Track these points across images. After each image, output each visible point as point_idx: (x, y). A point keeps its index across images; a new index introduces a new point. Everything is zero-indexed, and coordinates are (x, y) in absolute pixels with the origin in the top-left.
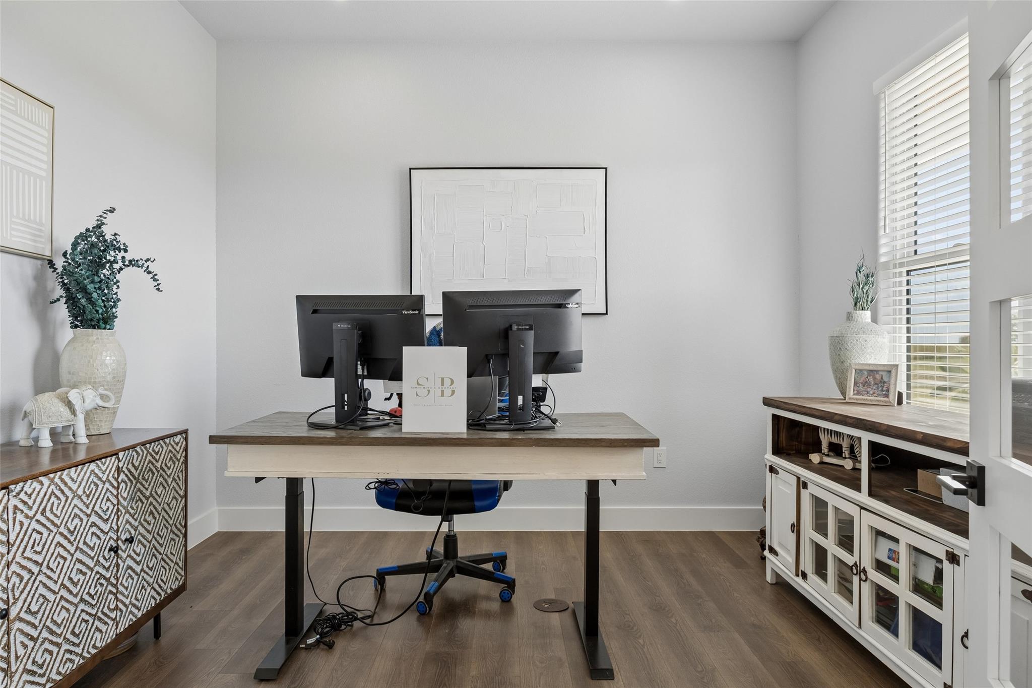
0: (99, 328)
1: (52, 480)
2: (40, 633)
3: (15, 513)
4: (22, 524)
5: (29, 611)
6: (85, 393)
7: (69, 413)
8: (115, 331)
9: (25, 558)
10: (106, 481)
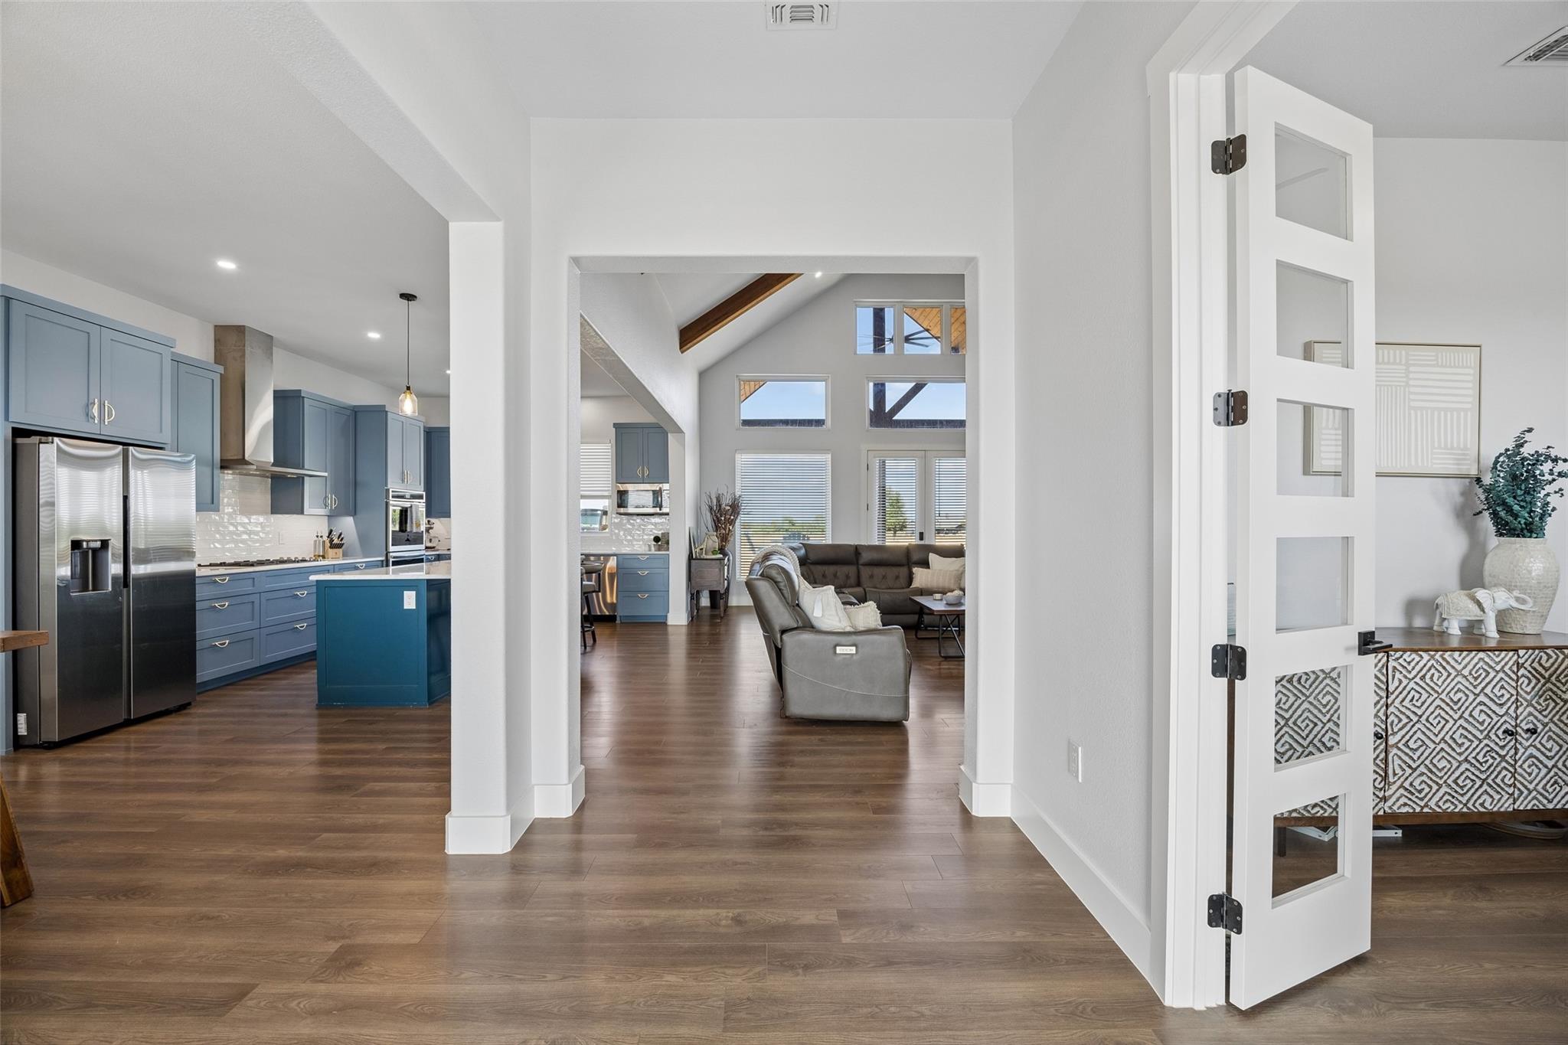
0: (1524, 536)
1: (1432, 657)
2: (1419, 766)
3: (1393, 671)
4: (1400, 682)
5: (1406, 745)
6: (1495, 595)
7: (1478, 610)
8: (1546, 540)
9: (1403, 706)
10: (1499, 671)
